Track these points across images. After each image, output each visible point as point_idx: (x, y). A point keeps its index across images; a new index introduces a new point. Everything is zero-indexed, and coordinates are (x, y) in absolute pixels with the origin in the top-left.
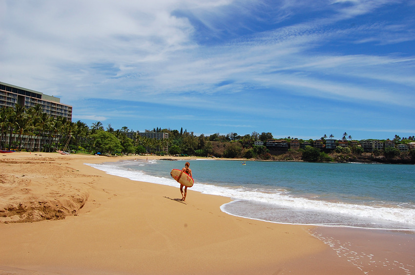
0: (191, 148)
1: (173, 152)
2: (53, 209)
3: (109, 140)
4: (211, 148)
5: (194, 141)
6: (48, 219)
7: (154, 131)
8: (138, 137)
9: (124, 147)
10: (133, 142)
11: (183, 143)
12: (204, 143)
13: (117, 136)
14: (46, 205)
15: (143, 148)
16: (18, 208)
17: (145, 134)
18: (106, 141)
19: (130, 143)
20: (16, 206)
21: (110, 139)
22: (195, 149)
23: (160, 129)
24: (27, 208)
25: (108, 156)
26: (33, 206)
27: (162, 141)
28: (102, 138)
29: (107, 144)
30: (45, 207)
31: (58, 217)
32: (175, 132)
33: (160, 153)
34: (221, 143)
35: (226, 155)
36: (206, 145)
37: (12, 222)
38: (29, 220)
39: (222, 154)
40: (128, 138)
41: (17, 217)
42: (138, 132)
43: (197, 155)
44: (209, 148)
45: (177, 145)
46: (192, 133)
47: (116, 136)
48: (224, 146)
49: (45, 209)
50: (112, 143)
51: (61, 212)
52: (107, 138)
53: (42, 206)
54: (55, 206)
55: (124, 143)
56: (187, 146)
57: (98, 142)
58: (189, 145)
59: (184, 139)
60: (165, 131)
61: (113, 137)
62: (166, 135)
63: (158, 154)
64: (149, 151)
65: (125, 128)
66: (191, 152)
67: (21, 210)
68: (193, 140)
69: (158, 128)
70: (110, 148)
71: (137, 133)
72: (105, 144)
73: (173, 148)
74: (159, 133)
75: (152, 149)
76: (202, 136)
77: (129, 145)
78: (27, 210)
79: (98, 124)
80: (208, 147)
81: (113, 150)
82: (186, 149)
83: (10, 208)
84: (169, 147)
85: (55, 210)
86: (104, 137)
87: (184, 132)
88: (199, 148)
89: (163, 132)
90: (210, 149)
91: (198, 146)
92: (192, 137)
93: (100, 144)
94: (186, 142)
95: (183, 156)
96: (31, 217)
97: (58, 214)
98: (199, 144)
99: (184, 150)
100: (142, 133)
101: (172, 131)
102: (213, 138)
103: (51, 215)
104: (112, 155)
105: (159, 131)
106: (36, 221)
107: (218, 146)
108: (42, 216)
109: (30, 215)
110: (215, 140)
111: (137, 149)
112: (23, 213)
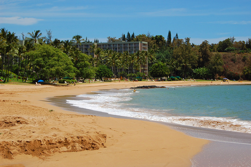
0: (186, 66)
1: (156, 75)
2: (88, 142)
3: (55, 60)
4: (220, 64)
5: (192, 54)
6: (87, 149)
7: (124, 38)
8: (98, 52)
9: (78, 68)
10: (91, 60)
11: (173, 57)
12: (208, 56)
13: (66, 52)
14: (83, 139)
15: (107, 69)
16: (64, 142)
17: (109, 45)
18: (51, 62)
19: (87, 62)
20: (63, 140)
21: (56, 58)
22: (194, 67)
23: (133, 36)
24: (70, 141)
25: (54, 85)
26: (74, 140)
27: (138, 55)
28: (43, 56)
29: (53, 66)
30: (82, 140)
31: (94, 148)
32: (159, 39)
33: (134, 76)
34: (238, 56)
35: (247, 75)
36: (212, 60)
37: (63, 152)
38: (74, 150)
39: (241, 73)
40: (83, 54)
41: (64, 148)
42: (96, 41)
43: (198, 77)
44: (218, 65)
45: (163, 61)
46: (188, 40)
47: (64, 52)
48: (244, 60)
49: (82, 142)
50: (61, 63)
51: (95, 144)
52: (52, 56)
53: (80, 140)
54: (89, 140)
55: (77, 62)
56: (180, 62)
57: (38, 63)
58: (183, 61)
59: (174, 51)
60: (142, 38)
61: (61, 53)
62: (144, 44)
63: (133, 79)
64: (116, 74)
65: (78, 37)
66: (187, 73)
67: (66, 143)
68: (189, 51)
69: (129, 34)
70: (57, 72)
71: (96, 44)
72: (49, 65)
73: (157, 67)
74: (132, 42)
75: (121, 70)
76: (205, 44)
77: (86, 66)
78: (70, 143)
79: (36, 34)
80: (216, 64)
81: (63, 75)
82: (179, 69)
83: (59, 142)
84: (149, 65)
85: (89, 143)
86: (48, 55)
87: (174, 39)
88: (201, 65)
89: (137, 40)
90: (220, 67)
91: (199, 62)
92: (187, 47)
93: (42, 66)
94: (178, 56)
95: (173, 80)
96: (75, 148)
97: (93, 146)
98: (200, 58)
99: (174, 70)
100: (104, 45)
101: (153, 39)
102: (225, 46)
103: (89, 147)
104: (60, 82)
105: (130, 38)
106: (79, 151)
107: (233, 60)
108: (82, 148)
109: (73, 146)
110: (229, 51)
111: (98, 71)
112: (68, 145)
